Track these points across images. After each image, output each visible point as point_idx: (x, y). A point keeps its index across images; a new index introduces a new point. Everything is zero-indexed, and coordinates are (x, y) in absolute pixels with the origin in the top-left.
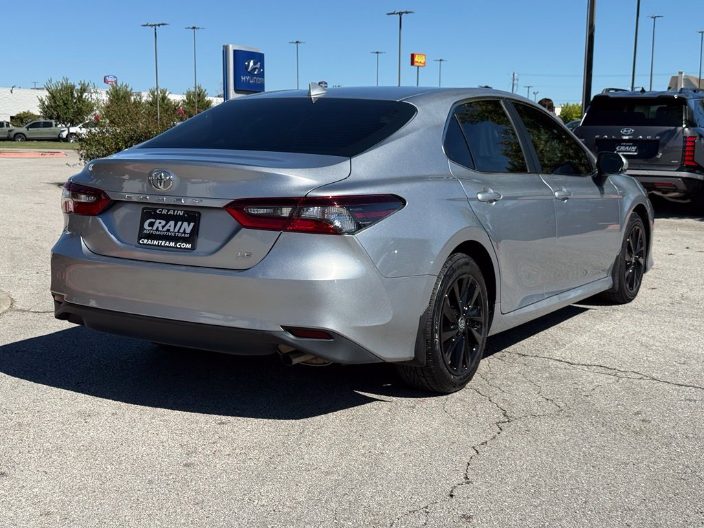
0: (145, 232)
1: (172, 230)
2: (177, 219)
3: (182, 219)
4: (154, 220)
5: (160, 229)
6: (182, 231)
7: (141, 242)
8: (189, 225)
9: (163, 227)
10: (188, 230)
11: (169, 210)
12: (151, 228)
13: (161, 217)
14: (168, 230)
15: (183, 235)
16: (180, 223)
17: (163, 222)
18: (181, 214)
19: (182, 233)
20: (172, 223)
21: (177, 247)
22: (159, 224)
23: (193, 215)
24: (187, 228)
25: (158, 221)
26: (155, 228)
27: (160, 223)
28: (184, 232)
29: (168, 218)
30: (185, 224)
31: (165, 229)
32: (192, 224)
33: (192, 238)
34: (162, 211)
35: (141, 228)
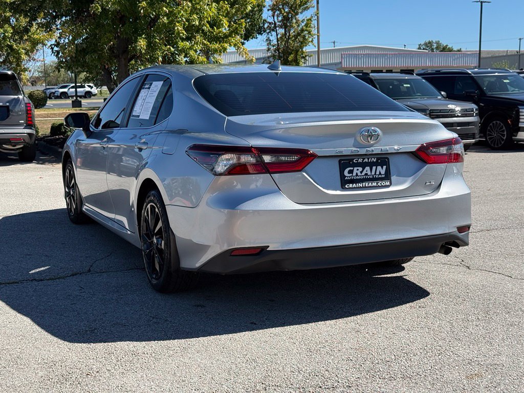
0: (346, 178)
1: (369, 173)
2: (371, 165)
3: (376, 164)
4: (352, 168)
5: (359, 174)
6: (378, 173)
7: (346, 186)
8: (382, 168)
9: (361, 172)
10: (383, 172)
11: (364, 159)
12: (351, 175)
13: (358, 165)
14: (366, 174)
15: (380, 176)
16: (374, 168)
17: (360, 169)
18: (375, 161)
19: (379, 175)
20: (368, 168)
21: (379, 186)
22: (357, 171)
23: (383, 159)
24: (382, 170)
25: (356, 169)
26: (354, 174)
27: (358, 170)
28: (380, 174)
29: (363, 165)
30: (379, 168)
31: (363, 174)
32: (385, 167)
33: (387, 176)
34: (358, 161)
35: (342, 176)
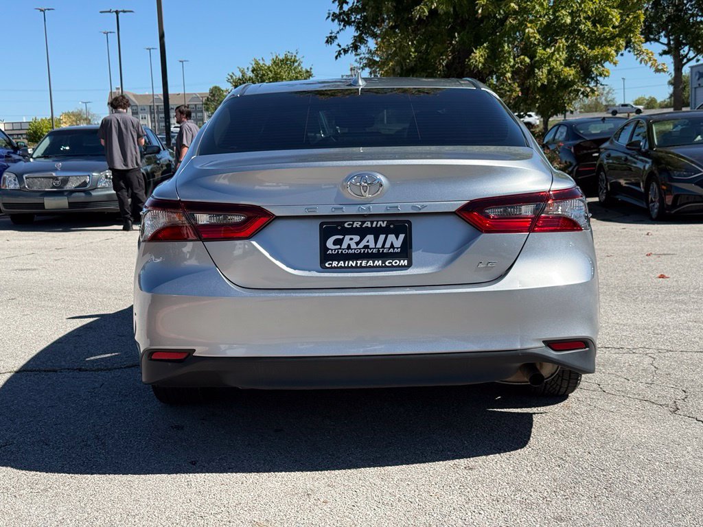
0: (330, 252)
1: (372, 245)
2: (376, 232)
3: (386, 231)
4: (341, 237)
5: (353, 246)
6: (388, 245)
7: (327, 265)
8: (397, 238)
9: (357, 243)
10: (398, 243)
11: (363, 223)
12: (339, 247)
13: (353, 231)
14: (366, 247)
15: (391, 250)
16: (382, 237)
17: (357, 238)
18: (384, 225)
19: (389, 249)
20: (370, 238)
21: (386, 266)
22: (350, 241)
23: (400, 224)
24: (397, 241)
25: (347, 237)
26: (345, 245)
27: (351, 239)
28: (392, 246)
29: (362, 233)
30: (391, 237)
31: (361, 246)
32: (402, 237)
33: (406, 252)
34: (352, 225)
35: (324, 248)
